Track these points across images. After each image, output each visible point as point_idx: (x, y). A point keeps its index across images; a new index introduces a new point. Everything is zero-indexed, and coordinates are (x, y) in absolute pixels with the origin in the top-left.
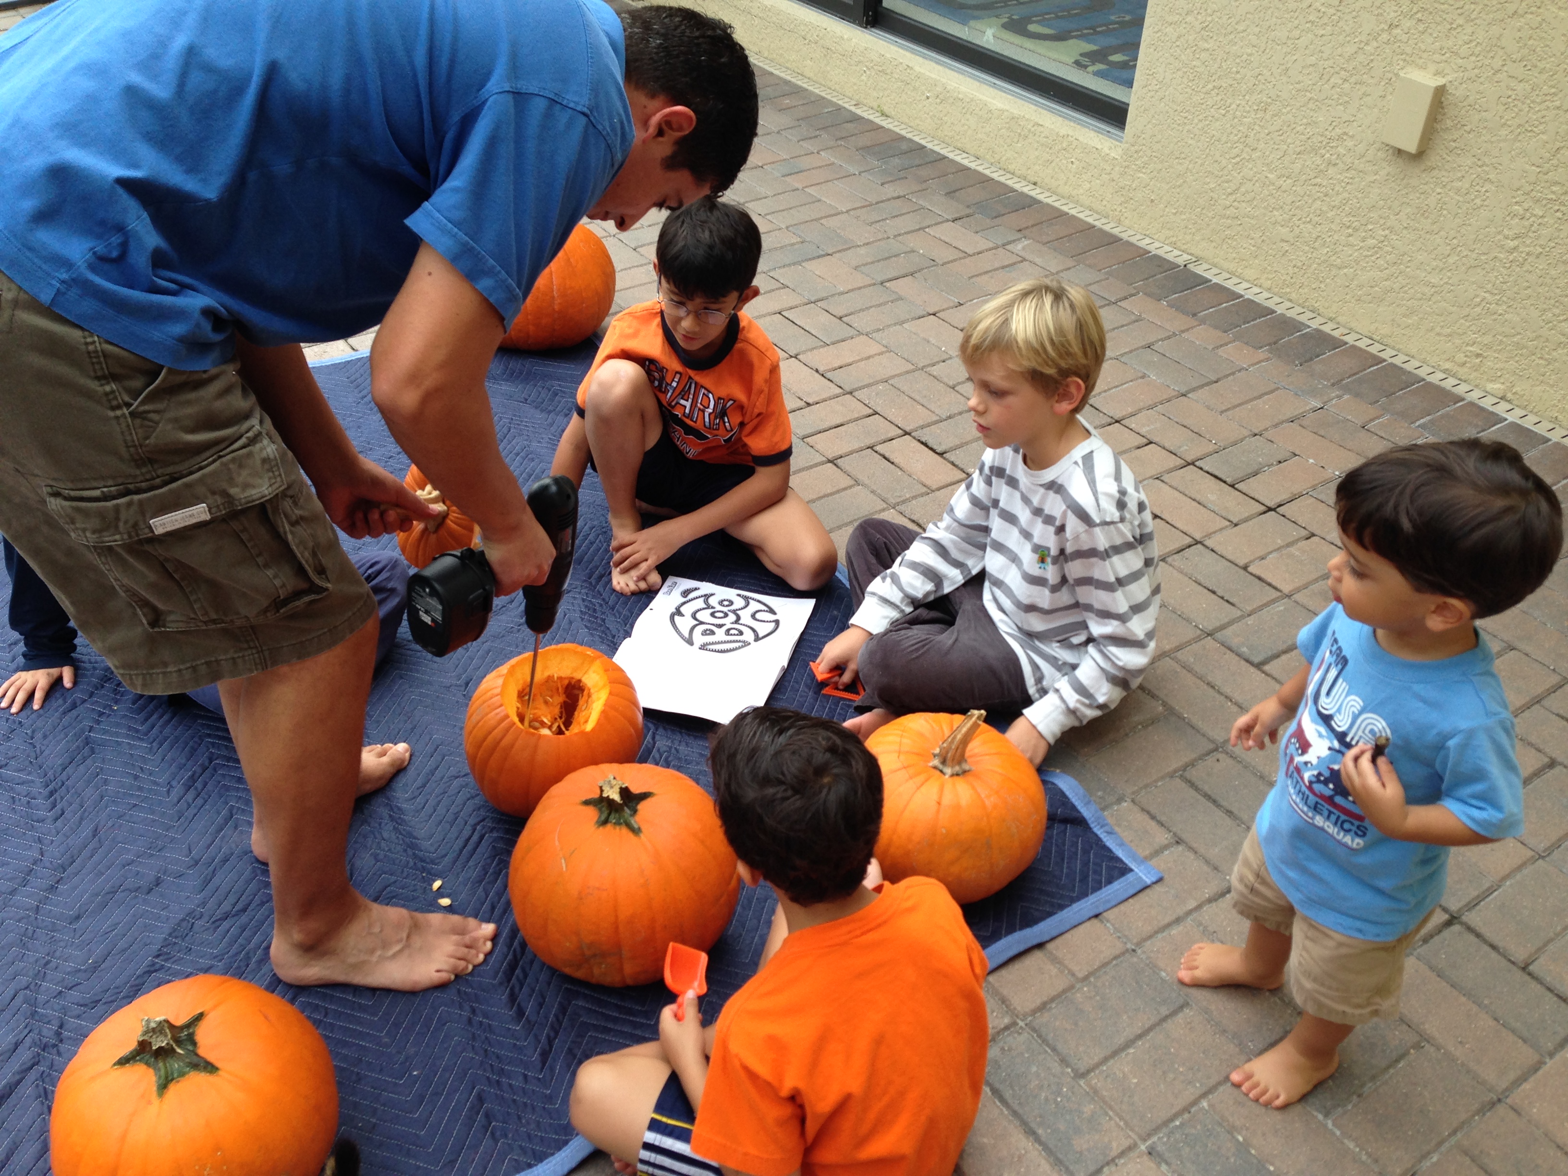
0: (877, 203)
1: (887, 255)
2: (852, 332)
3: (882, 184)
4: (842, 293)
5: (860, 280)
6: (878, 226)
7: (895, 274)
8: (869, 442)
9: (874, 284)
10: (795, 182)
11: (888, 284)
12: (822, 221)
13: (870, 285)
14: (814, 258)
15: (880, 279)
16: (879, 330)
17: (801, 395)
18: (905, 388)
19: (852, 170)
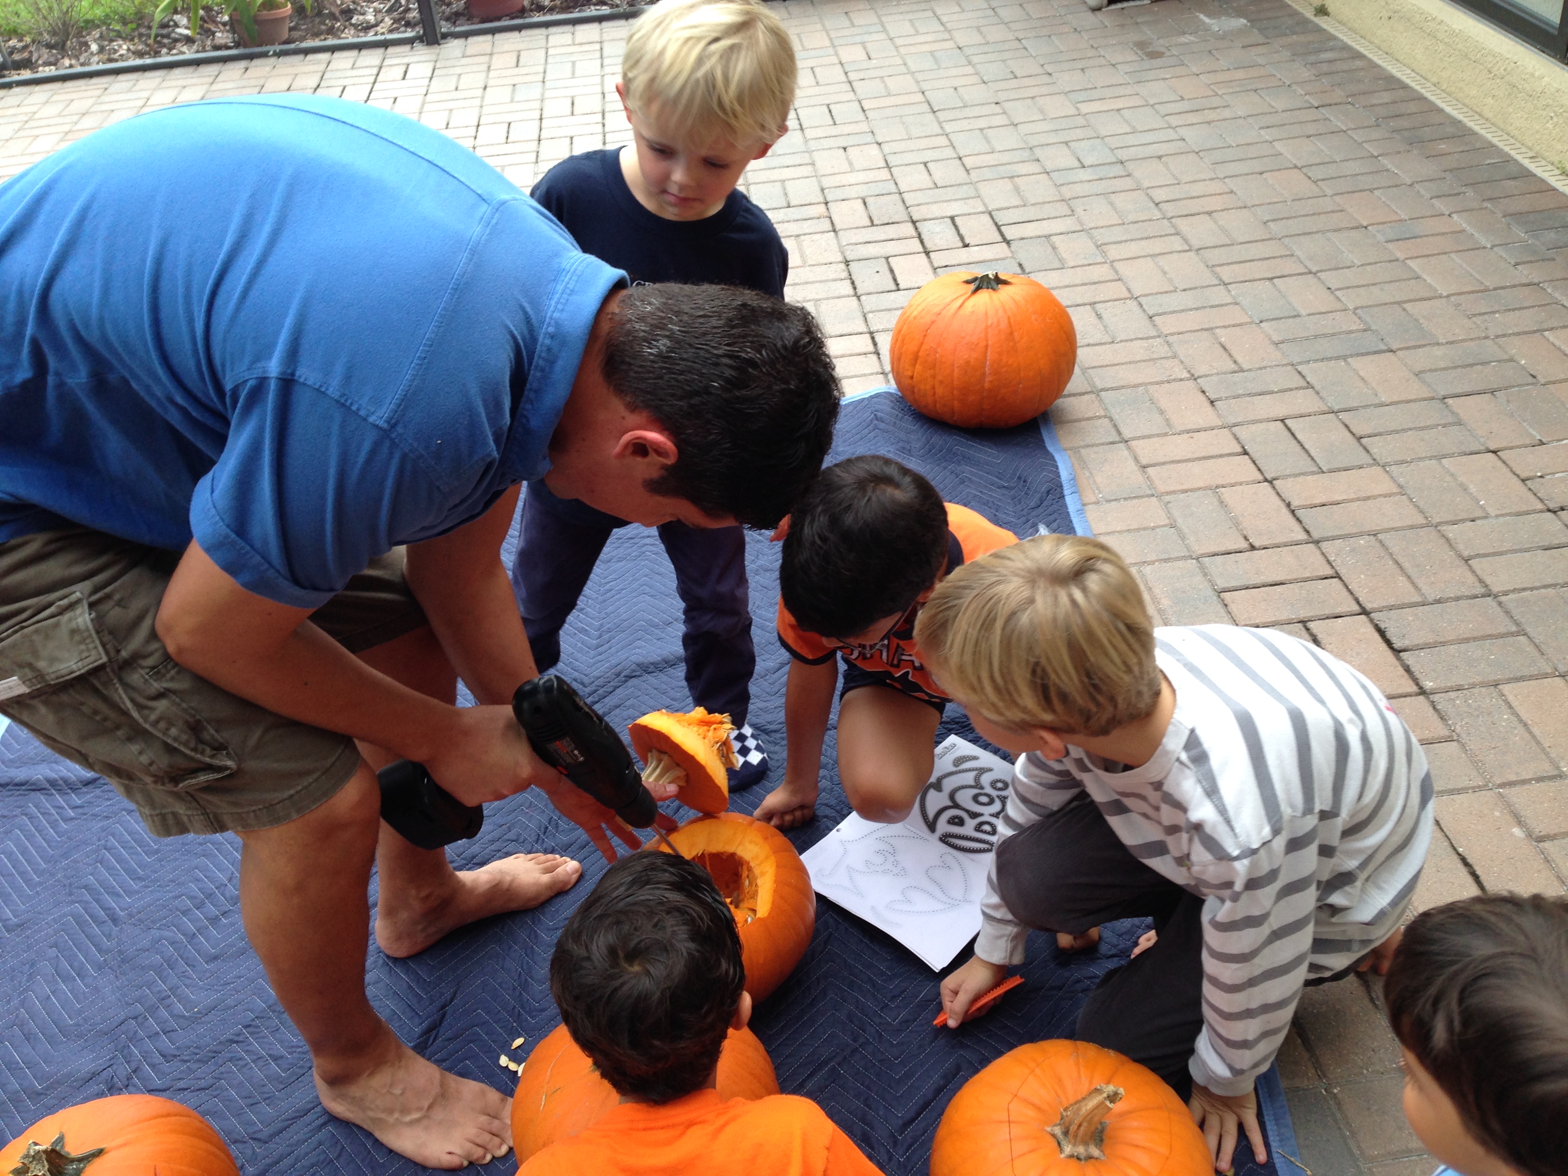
0: (1495, 289)
1: (1471, 361)
2: (1366, 459)
3: (1517, 264)
4: (1382, 405)
5: (1416, 389)
6: (1478, 320)
7: (1467, 388)
8: (1303, 614)
9: (1433, 399)
10: (1398, 251)
11: (1450, 401)
12: (1405, 306)
13: (1425, 399)
14: (1368, 354)
15: (1443, 393)
16: (1403, 462)
17: (1249, 534)
18: (1395, 549)
19: (1484, 241)
